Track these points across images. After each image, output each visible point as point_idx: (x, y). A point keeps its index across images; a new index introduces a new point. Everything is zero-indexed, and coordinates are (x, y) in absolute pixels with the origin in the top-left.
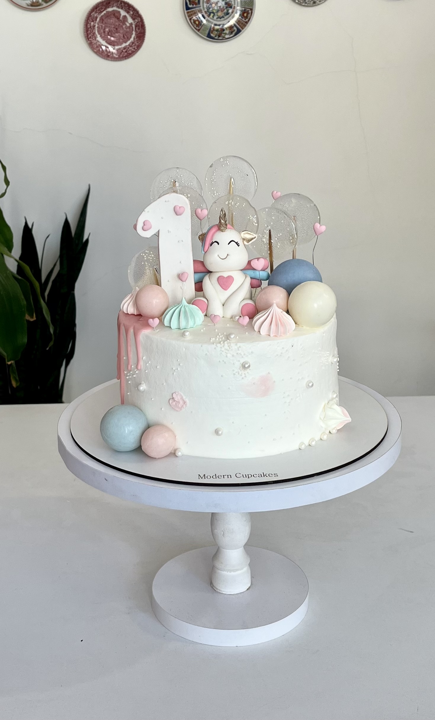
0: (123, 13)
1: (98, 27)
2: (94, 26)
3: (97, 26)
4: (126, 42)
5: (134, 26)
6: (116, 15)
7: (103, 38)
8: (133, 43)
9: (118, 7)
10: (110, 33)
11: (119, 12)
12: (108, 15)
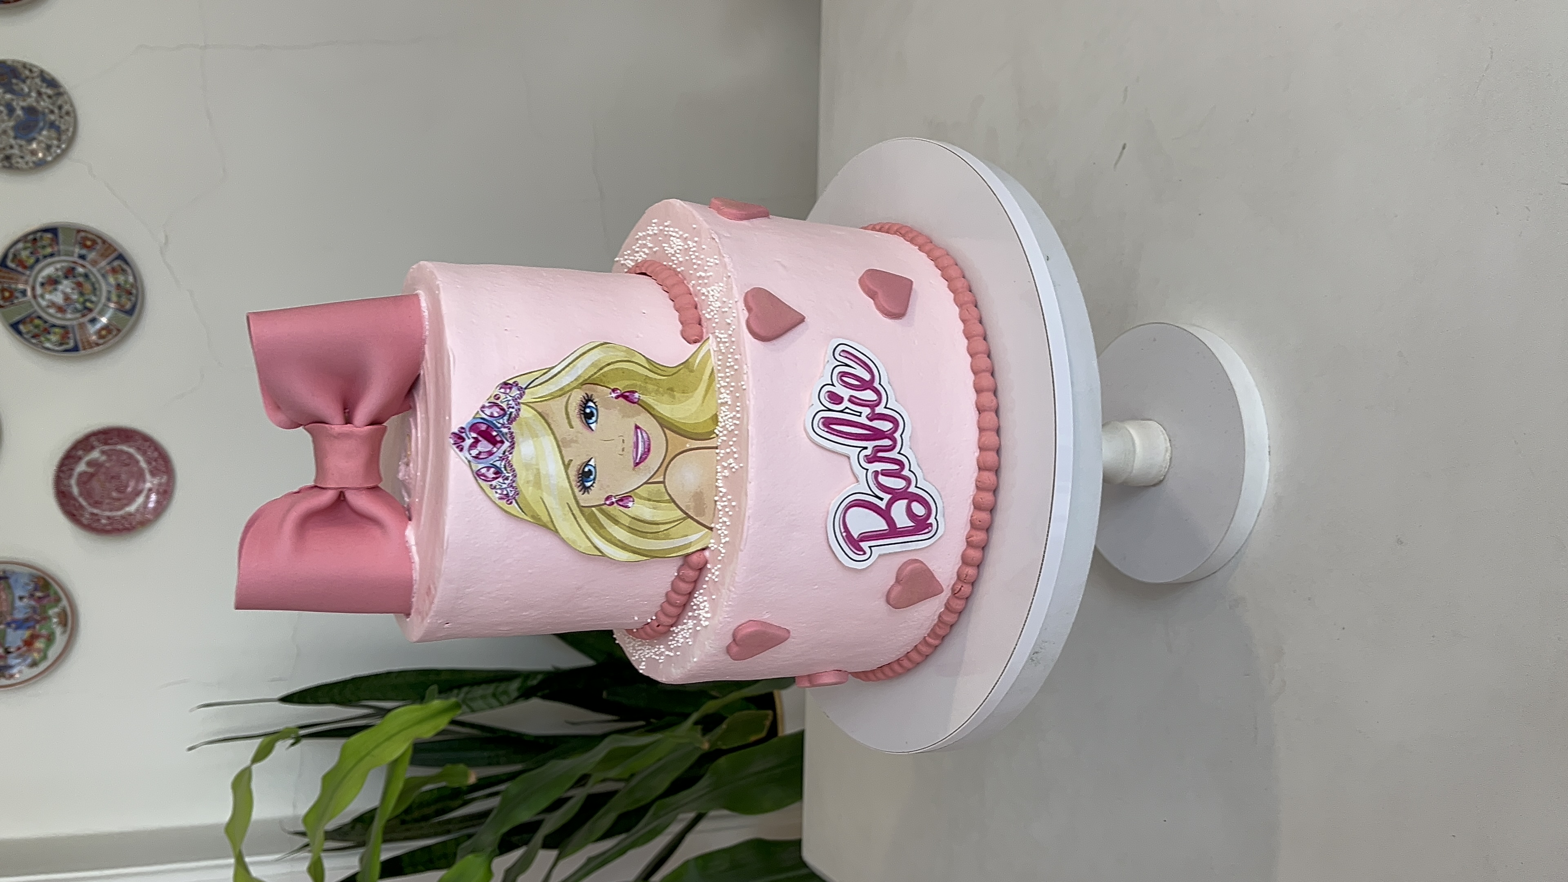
0: (81, 467)
1: (111, 510)
2: (109, 518)
3: (108, 513)
4: (137, 462)
5: (106, 448)
6: (85, 480)
7: (131, 500)
8: (138, 449)
9: (70, 476)
10: (121, 489)
11: (81, 474)
12: (87, 494)
